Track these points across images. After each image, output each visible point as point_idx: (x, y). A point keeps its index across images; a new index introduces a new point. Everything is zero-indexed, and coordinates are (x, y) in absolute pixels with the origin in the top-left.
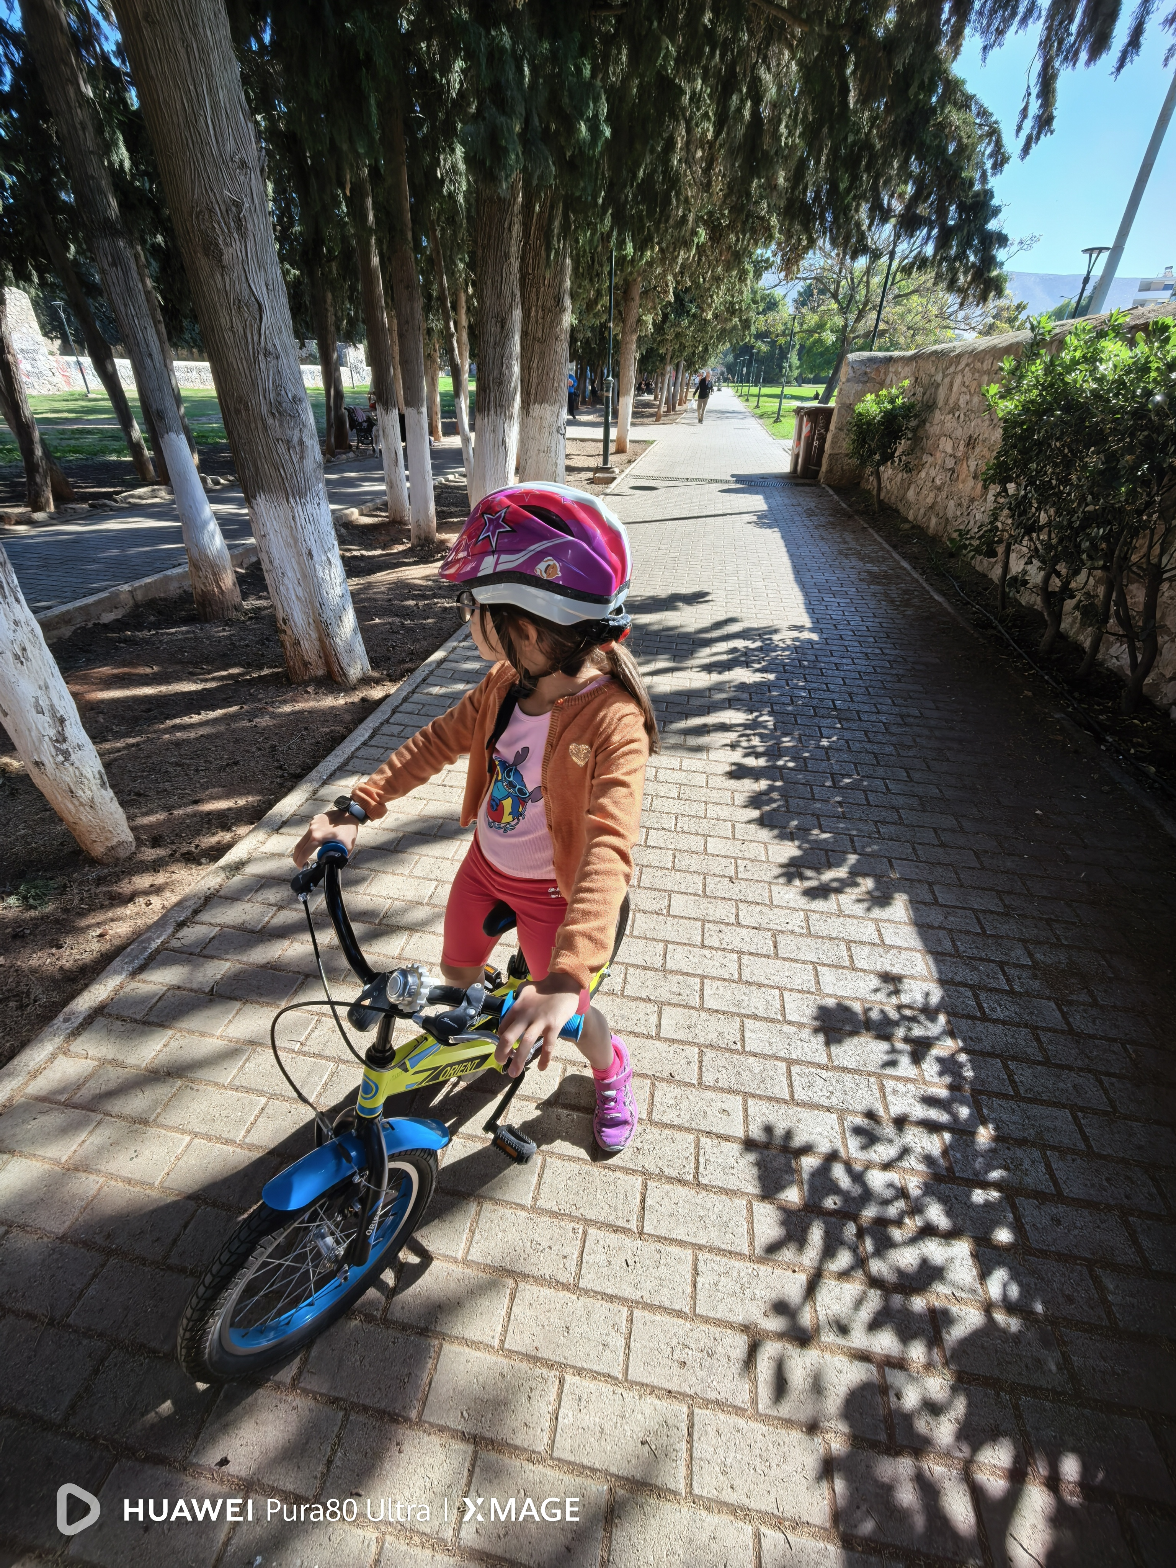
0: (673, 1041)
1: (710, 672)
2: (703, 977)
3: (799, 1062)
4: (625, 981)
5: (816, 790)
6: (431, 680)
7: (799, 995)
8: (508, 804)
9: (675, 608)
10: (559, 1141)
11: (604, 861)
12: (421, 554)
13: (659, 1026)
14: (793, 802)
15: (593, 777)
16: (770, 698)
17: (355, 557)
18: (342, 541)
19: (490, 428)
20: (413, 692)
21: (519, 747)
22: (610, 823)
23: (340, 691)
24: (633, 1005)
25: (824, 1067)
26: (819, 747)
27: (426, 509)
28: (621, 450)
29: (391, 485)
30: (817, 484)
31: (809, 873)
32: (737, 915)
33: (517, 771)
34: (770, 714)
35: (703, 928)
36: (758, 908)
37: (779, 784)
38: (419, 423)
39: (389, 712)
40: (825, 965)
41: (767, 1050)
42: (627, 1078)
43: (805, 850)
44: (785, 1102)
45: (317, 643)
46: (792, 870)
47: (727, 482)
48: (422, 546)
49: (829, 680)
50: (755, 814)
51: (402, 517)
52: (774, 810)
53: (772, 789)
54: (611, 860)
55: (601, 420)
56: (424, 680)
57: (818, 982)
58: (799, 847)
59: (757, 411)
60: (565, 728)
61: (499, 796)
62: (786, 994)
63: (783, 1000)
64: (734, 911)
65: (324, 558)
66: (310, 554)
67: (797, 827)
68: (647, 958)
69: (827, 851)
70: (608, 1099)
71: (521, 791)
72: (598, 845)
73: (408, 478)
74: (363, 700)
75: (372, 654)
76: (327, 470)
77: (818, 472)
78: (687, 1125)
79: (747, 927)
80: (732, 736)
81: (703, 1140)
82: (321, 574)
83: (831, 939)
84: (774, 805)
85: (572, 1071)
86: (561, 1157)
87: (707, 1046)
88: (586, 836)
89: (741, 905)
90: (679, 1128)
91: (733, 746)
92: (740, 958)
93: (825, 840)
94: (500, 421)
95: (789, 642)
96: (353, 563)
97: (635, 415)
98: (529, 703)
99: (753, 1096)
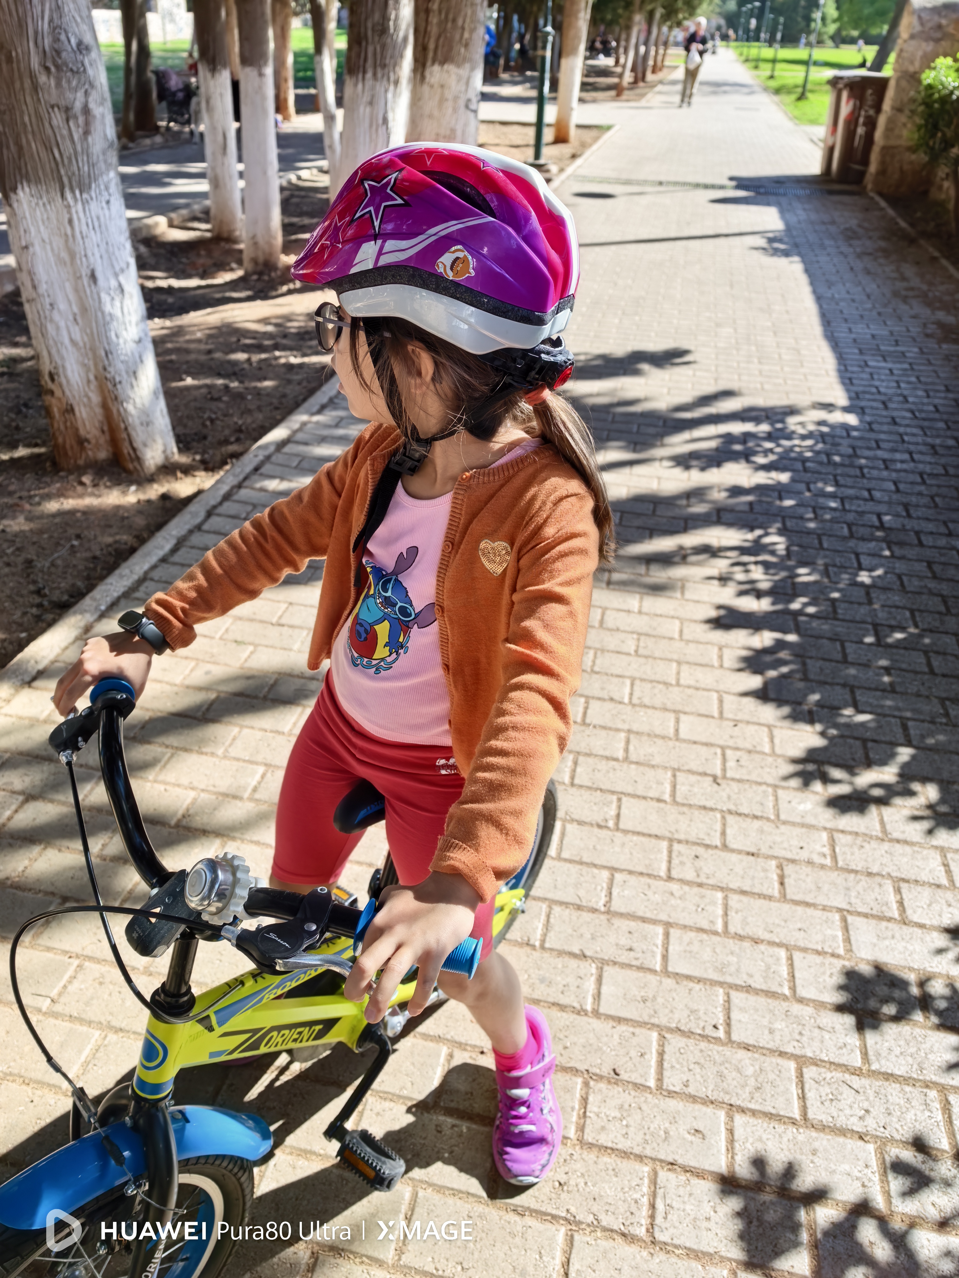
0: (620, 1020)
1: (687, 467)
2: (668, 925)
3: (816, 1062)
4: (547, 925)
5: (850, 648)
6: (266, 469)
7: (818, 959)
8: (383, 630)
9: (636, 372)
10: (439, 1165)
11: (527, 711)
12: (259, 286)
13: (598, 996)
14: (814, 666)
15: (514, 590)
16: (782, 509)
17: (159, 290)
18: (142, 265)
19: (366, 98)
20: (239, 486)
21: (402, 547)
22: (538, 655)
23: (130, 483)
24: (559, 962)
25: (856, 1072)
26: (854, 584)
27: (267, 219)
28: (561, 139)
29: (216, 183)
30: (862, 193)
31: (836, 773)
32: (723, 833)
33: (398, 583)
34: (780, 533)
35: (670, 852)
36: (757, 824)
37: (792, 638)
38: (260, 89)
39: (202, 515)
40: (859, 914)
41: (765, 1040)
42: (546, 1071)
43: (831, 739)
44: (794, 1122)
45: (99, 411)
46: (811, 767)
47: (722, 187)
48: (260, 274)
49: (872, 484)
50: (755, 682)
51: (231, 232)
52: (783, 676)
53: (780, 645)
54: (538, 711)
55: (534, 93)
56: (256, 469)
57: (848, 940)
58: (823, 734)
59: (773, 84)
60: (473, 516)
61: (367, 617)
62: (797, 956)
63: (791, 965)
64: (718, 827)
65: (113, 283)
66: (93, 277)
67: (818, 704)
68: (582, 893)
69: (864, 741)
70: (516, 1103)
71: (403, 611)
72: (520, 687)
73: (241, 175)
74: (165, 497)
75: (180, 430)
76: (124, 160)
77: (862, 175)
78: (637, 1150)
79: (739, 852)
80: (720, 565)
81: (664, 1175)
82: (108, 308)
83: (870, 874)
84: (785, 670)
85: (461, 1058)
86: (440, 1189)
87: (670, 1030)
88: (501, 675)
89: (730, 819)
90: (625, 1154)
91: (723, 579)
92: (726, 898)
93: (863, 724)
94: (380, 87)
95: (812, 427)
96: (157, 297)
97: (584, 86)
98: (417, 483)
99: (743, 1110)
